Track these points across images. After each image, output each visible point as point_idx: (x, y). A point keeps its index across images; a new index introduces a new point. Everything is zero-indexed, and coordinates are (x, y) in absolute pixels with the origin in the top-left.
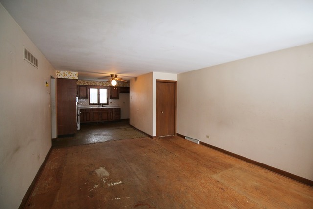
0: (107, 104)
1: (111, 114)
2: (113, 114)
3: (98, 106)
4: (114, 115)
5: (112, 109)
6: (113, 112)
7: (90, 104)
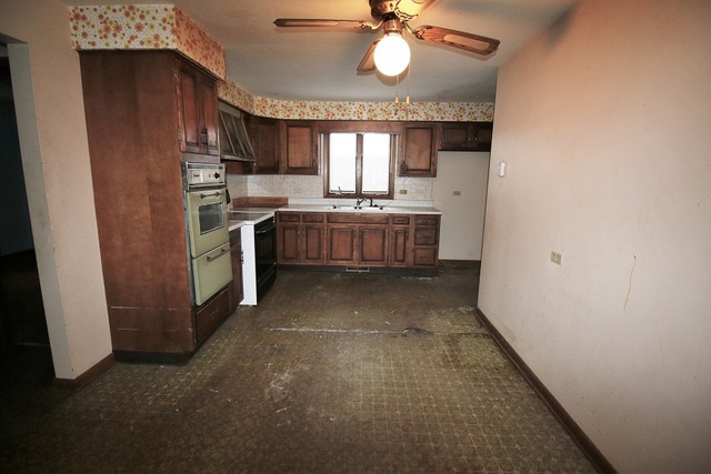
0: (390, 196)
1: (401, 240)
2: (406, 239)
3: (354, 201)
4: (411, 244)
5: (405, 219)
6: (405, 232)
7: (328, 195)
